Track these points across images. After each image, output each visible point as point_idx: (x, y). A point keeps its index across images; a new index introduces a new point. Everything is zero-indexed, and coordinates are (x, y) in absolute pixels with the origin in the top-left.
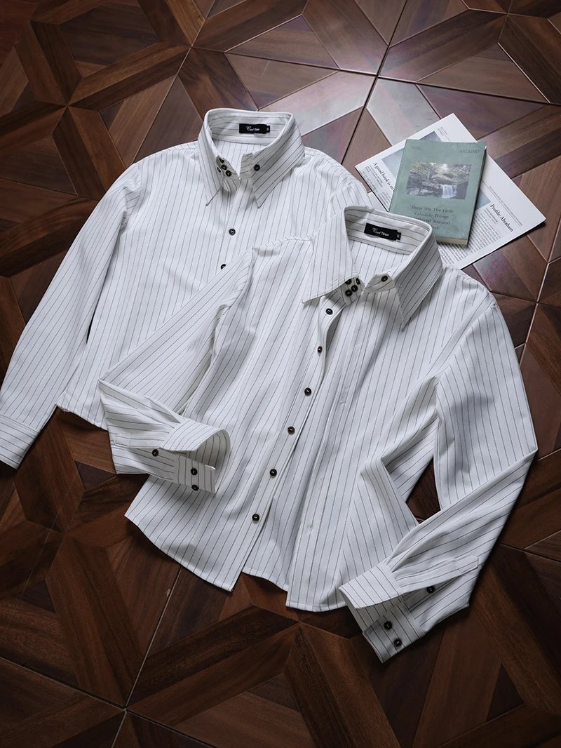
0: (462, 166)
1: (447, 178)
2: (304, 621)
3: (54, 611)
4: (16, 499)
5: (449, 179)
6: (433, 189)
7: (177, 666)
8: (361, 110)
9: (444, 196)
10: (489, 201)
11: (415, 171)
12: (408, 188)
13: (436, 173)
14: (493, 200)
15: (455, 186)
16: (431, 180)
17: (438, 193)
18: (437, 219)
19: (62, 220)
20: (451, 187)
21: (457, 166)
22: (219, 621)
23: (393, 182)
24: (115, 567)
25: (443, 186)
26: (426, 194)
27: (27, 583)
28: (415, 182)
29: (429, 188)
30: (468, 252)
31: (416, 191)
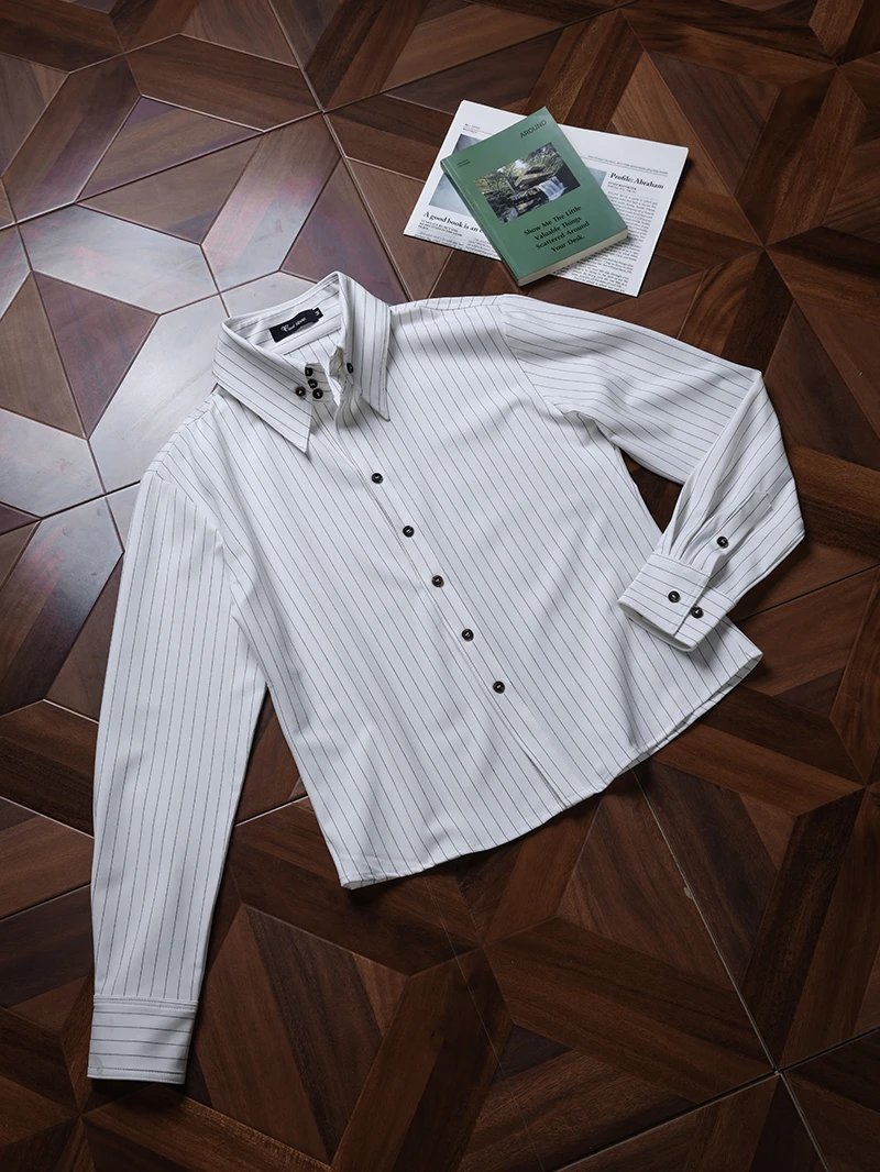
0: (540, 151)
1: (535, 176)
3: (567, 1049)
5: (541, 174)
6: (531, 197)
7: (785, 963)
9: (551, 198)
10: (605, 173)
11: (488, 190)
12: (499, 215)
13: (516, 178)
14: (609, 169)
15: (554, 178)
16: (516, 188)
17: (541, 198)
18: (570, 228)
20: (549, 182)
21: (533, 155)
22: (779, 869)
23: (471, 221)
24: (589, 924)
25: (540, 187)
26: (529, 208)
28: (500, 203)
29: (524, 200)
30: (635, 243)
31: (512, 212)
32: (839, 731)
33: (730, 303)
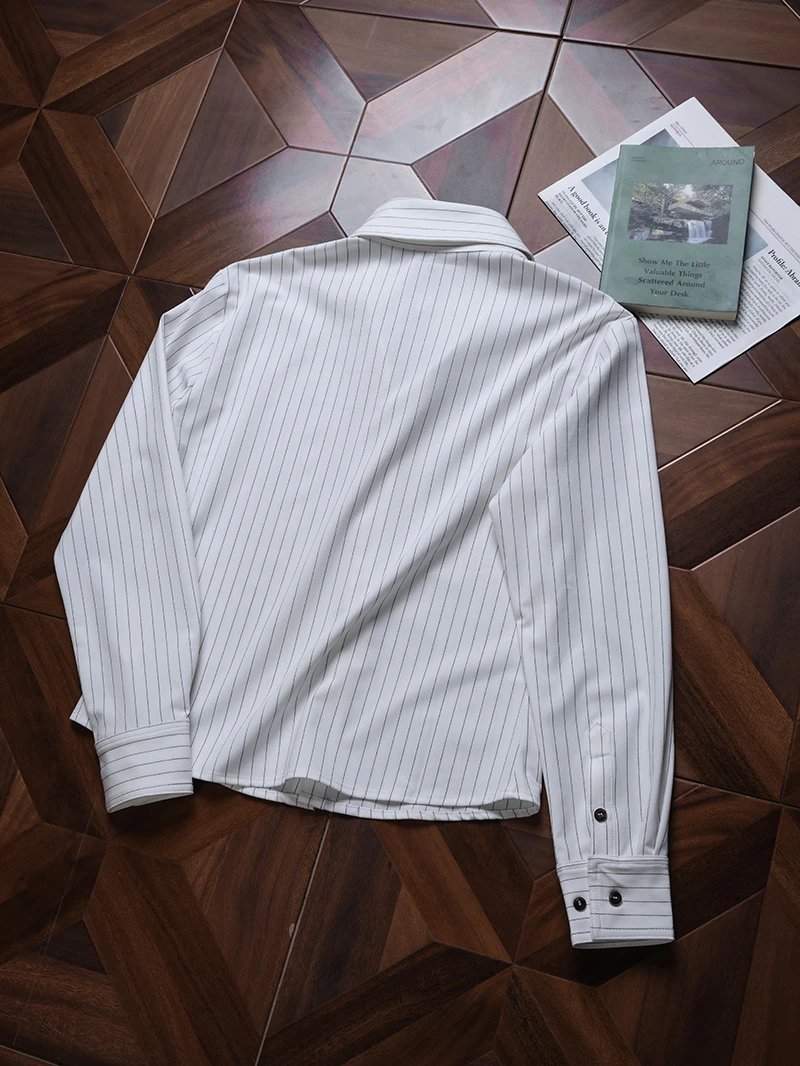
0: (717, 187)
1: (694, 209)
2: (520, 963)
3: (103, 972)
4: (20, 787)
5: (699, 211)
6: (673, 228)
7: (318, 1049)
8: (539, 97)
9: (691, 241)
10: (765, 245)
11: (638, 198)
12: (630, 228)
13: (675, 202)
14: (772, 243)
15: (709, 222)
16: (667, 212)
17: (681, 234)
18: (684, 279)
19: (52, 307)
20: (701, 223)
21: (708, 187)
22: (380, 971)
23: (605, 218)
24: (198, 892)
25: (689, 223)
26: (662, 238)
27: (53, 927)
28: (640, 218)
29: (665, 227)
30: (738, 332)
31: (645, 233)
32: (533, 899)
33: (777, 445)
